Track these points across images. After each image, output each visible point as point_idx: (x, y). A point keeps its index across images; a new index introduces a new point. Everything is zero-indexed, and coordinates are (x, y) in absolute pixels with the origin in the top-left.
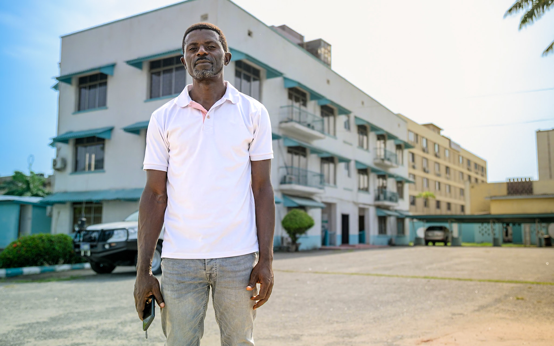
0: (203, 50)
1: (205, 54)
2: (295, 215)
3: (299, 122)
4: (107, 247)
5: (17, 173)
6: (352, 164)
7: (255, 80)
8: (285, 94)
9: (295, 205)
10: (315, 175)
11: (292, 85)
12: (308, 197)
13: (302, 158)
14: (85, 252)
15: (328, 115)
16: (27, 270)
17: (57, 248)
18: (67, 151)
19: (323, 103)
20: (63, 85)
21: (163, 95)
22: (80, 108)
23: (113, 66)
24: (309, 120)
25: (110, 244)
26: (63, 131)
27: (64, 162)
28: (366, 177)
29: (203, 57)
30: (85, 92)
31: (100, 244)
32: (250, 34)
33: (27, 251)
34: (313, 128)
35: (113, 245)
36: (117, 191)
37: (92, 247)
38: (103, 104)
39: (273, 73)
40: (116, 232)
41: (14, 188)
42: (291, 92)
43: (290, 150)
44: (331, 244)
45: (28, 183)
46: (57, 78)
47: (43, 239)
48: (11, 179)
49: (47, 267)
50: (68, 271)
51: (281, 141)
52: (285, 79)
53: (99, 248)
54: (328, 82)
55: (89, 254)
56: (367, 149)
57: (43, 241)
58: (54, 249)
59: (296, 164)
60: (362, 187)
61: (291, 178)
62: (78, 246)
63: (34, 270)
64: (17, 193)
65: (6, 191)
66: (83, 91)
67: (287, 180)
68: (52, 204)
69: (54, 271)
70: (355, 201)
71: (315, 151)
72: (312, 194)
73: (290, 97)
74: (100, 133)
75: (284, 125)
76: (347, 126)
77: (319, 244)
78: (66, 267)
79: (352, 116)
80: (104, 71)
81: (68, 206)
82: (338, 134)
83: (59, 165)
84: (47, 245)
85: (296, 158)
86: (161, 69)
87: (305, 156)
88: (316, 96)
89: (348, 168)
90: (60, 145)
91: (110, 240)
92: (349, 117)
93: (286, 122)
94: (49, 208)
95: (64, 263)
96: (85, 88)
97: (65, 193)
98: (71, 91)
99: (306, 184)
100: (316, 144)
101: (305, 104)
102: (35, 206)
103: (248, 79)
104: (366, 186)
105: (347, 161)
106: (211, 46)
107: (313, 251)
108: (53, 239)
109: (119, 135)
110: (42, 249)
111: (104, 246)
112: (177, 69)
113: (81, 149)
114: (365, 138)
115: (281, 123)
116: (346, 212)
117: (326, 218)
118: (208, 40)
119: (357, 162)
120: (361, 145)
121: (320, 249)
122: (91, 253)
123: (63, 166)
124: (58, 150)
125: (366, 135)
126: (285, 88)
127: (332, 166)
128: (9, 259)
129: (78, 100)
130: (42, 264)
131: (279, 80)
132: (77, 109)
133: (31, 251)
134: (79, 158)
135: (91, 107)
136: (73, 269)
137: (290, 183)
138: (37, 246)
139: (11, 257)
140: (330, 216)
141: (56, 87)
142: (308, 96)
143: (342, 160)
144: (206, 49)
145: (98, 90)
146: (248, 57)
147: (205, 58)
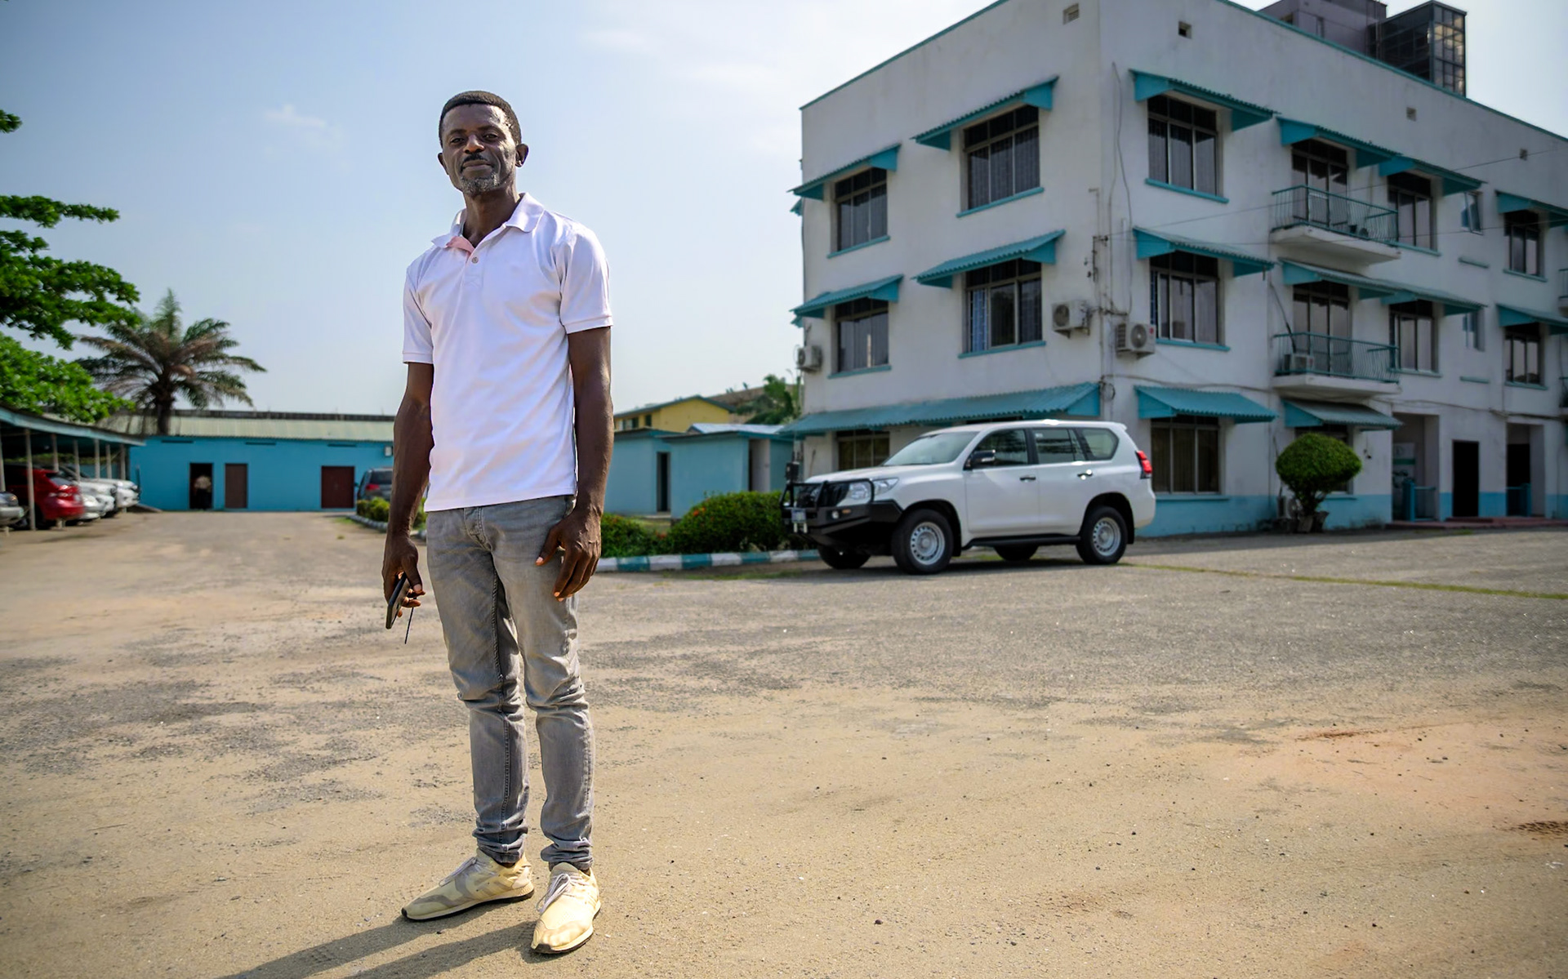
0: (477, 143)
1: (480, 150)
2: (1309, 447)
3: (1326, 225)
4: (835, 515)
5: (770, 378)
6: (1489, 317)
7: (1201, 137)
8: (1285, 160)
9: (1314, 423)
10: (1374, 349)
11: (1301, 136)
12: (1355, 403)
13: (1336, 310)
14: (800, 526)
15: (1411, 200)
16: (718, 558)
17: (770, 518)
18: (823, 330)
19: (1395, 168)
20: (809, 201)
21: (993, 200)
22: (840, 244)
23: (895, 149)
24: (1356, 215)
25: (840, 511)
26: (813, 295)
27: (818, 353)
28: (1533, 347)
29: (475, 155)
30: (848, 210)
31: (823, 511)
32: (1183, 31)
33: (715, 524)
34: (1364, 235)
35: (846, 511)
36: (915, 406)
37: (809, 516)
38: (880, 232)
39: (1247, 115)
40: (852, 487)
41: (765, 410)
42: (1301, 153)
43: (1301, 292)
44: (1420, 515)
45: (787, 398)
46: (797, 191)
47: (744, 499)
48: (761, 393)
49: (755, 553)
50: (793, 561)
51: (1275, 273)
52: (1283, 122)
53: (821, 519)
54: (1411, 113)
55: (805, 530)
56: (1539, 273)
57: (744, 505)
58: (764, 520)
59: (1319, 326)
60: (1519, 371)
61: (1303, 361)
62: (787, 514)
63: (732, 558)
64: (768, 419)
65: (753, 415)
66: (845, 207)
67: (1293, 365)
68: (802, 436)
69: (767, 562)
70: (1498, 408)
71: (1370, 291)
72: (1368, 395)
73: (1299, 164)
74: (875, 291)
75: (1281, 235)
76: (1473, 220)
77: (1387, 516)
78: (789, 555)
79: (1487, 192)
80: (879, 164)
81: (829, 438)
82: (1442, 243)
83: (808, 362)
84: (752, 512)
85: (1318, 310)
86: (987, 143)
87: (1346, 305)
88: (1370, 155)
89: (1475, 325)
90: (809, 320)
91: (842, 503)
92: (1476, 196)
93: (1287, 227)
94: (797, 443)
95: (786, 548)
96: (848, 202)
97: (823, 414)
98: (822, 211)
99: (1347, 371)
100: (1376, 273)
101: (1343, 180)
102: (774, 440)
103: (1184, 136)
104: (1533, 369)
105: (1472, 311)
106: (490, 135)
107: (1371, 530)
108: (762, 502)
109: (913, 291)
110: (740, 519)
111: (829, 514)
112: (1020, 138)
113: (848, 327)
114: (1531, 244)
115: (1274, 230)
116: (1467, 436)
117: (1409, 451)
118: (485, 125)
119: (1502, 309)
120: (1518, 265)
121: (1389, 528)
122: (809, 528)
123: (816, 362)
124: (807, 332)
125: (1537, 235)
126: (1284, 145)
127: (1424, 325)
128: (686, 536)
129: (836, 228)
130: (746, 549)
131: (1265, 128)
132: (836, 246)
133: (722, 522)
134: (843, 346)
135: (861, 240)
136: (801, 560)
137: (1300, 372)
138: (733, 514)
139: (688, 533)
140: (1420, 447)
141: (798, 209)
142: (1351, 158)
143: (1454, 307)
144: (480, 140)
145: (869, 206)
146: (1176, 84)
147: (480, 157)
